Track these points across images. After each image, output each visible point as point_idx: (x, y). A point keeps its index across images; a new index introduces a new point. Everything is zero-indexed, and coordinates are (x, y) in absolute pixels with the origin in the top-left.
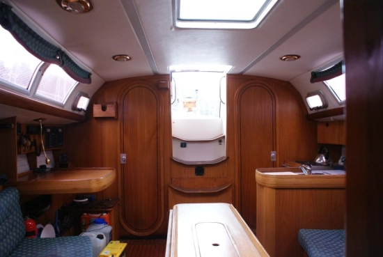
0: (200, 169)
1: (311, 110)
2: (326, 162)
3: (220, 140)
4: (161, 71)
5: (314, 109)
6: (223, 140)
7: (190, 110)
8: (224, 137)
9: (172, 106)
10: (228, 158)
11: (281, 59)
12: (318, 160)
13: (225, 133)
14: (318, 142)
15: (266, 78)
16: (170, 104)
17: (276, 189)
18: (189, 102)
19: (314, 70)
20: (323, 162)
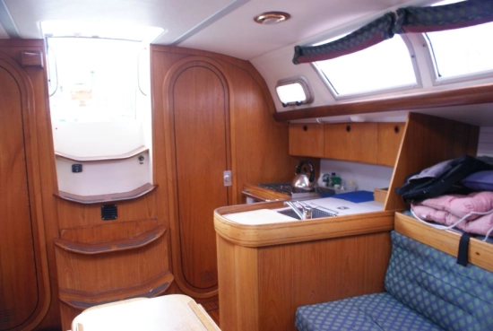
0: (109, 209)
1: (284, 105)
2: (310, 186)
3: (141, 157)
5: (289, 104)
6: (145, 156)
7: (83, 104)
8: (147, 152)
10: (156, 186)
11: (256, 19)
12: (297, 184)
13: (149, 145)
14: (290, 153)
15: (214, 53)
16: (47, 95)
17: (258, 248)
18: (81, 92)
19: (301, 43)
20: (306, 187)
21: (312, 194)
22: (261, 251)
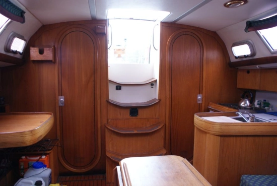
1: (236, 57)
2: (250, 106)
3: (152, 84)
4: (99, 16)
5: (239, 57)
6: (154, 83)
7: (119, 56)
8: (156, 81)
9: (109, 51)
11: (225, 5)
12: (242, 104)
13: (157, 77)
14: (238, 87)
15: (196, 27)
16: (106, 49)
17: (221, 136)
18: (119, 50)
19: (251, 19)
20: (247, 106)
21: (251, 111)
22: (223, 138)
